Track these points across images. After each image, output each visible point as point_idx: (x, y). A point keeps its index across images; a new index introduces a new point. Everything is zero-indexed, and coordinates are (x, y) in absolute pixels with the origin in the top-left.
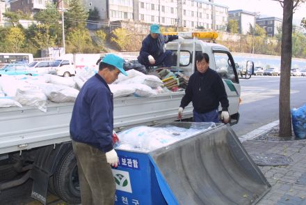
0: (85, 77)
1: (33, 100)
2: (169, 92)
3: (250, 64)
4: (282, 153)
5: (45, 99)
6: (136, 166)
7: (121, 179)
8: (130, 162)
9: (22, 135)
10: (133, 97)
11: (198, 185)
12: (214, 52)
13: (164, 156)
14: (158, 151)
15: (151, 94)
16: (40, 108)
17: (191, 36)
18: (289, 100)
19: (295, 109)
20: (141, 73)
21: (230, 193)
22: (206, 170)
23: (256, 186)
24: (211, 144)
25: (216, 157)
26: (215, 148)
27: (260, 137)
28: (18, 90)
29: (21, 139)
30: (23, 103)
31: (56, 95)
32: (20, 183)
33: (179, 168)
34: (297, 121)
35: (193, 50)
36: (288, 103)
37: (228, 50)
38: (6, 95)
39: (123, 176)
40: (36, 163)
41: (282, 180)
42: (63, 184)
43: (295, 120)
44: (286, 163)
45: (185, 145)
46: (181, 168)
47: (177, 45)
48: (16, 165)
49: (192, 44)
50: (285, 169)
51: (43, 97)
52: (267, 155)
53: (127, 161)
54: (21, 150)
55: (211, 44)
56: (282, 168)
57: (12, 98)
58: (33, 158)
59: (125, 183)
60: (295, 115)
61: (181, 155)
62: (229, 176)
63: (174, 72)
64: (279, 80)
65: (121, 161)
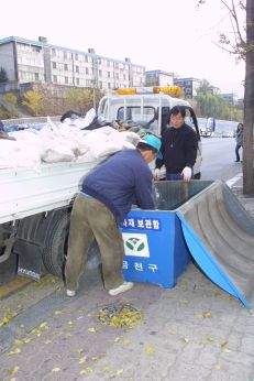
5: (39, 158)
6: (156, 227)
7: (135, 243)
8: (148, 223)
9: (16, 201)
17: (152, 91)
21: (240, 249)
24: (215, 200)
25: (220, 214)
26: (217, 204)
30: (18, 163)
31: (50, 153)
35: (159, 106)
39: (138, 240)
40: (20, 235)
46: (199, 227)
49: (158, 99)
51: (36, 157)
53: (145, 223)
54: (14, 219)
59: (141, 247)
61: (198, 213)
65: (136, 223)
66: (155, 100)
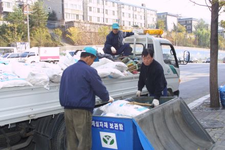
0: (68, 64)
1: (40, 80)
2: (131, 75)
3: (186, 54)
4: (216, 119)
5: (49, 80)
6: (121, 129)
7: (108, 139)
8: (116, 126)
9: (31, 107)
10: (109, 79)
11: (165, 142)
12: (162, 44)
13: (143, 120)
14: (139, 117)
15: (120, 76)
16: (45, 87)
17: (143, 32)
18: (217, 80)
19: (222, 87)
20: (110, 61)
22: (169, 131)
23: (204, 142)
24: (171, 112)
25: (175, 121)
26: (173, 114)
27: (196, 108)
28: (31, 73)
29: (30, 111)
30: (33, 83)
31: (56, 77)
32: (24, 146)
33: (152, 129)
34: (223, 95)
35: (146, 43)
36: (217, 82)
37: (171, 43)
38: (19, 77)
39: (110, 137)
40: (37, 130)
41: (221, 138)
42: (59, 145)
43: (222, 95)
44: (221, 126)
45: (155, 113)
46: (153, 129)
47: (133, 40)
48: (22, 132)
49: (145, 39)
50: (221, 130)
51: (47, 78)
52: (206, 121)
53: (114, 125)
54: (30, 119)
55: (159, 39)
56: (219, 130)
57: (25, 79)
58: (34, 126)
59: (112, 142)
60: (222, 91)
61: (153, 120)
62: (185, 136)
63: (133, 59)
64: (209, 66)
65: (109, 126)
66: (144, 40)
